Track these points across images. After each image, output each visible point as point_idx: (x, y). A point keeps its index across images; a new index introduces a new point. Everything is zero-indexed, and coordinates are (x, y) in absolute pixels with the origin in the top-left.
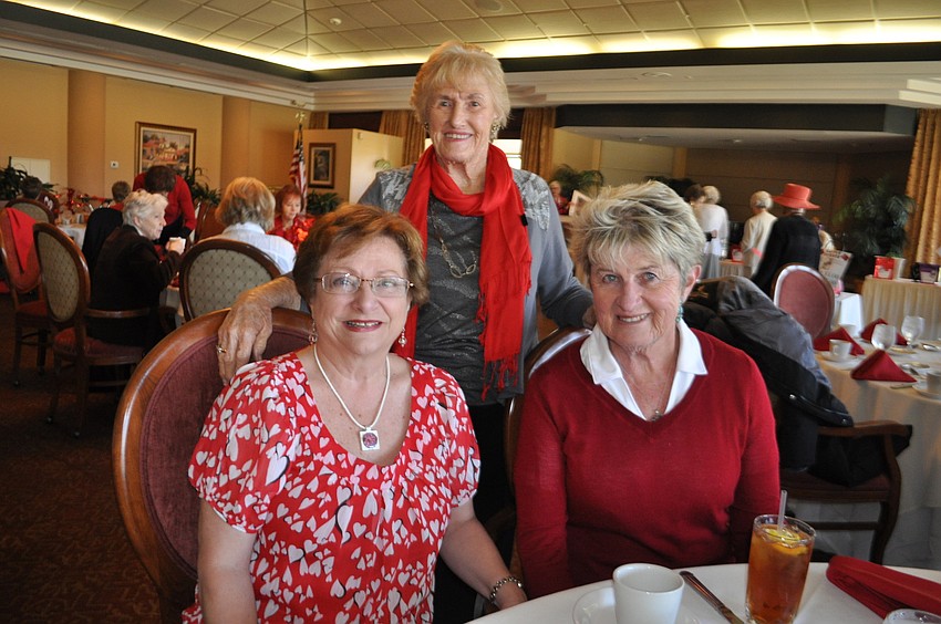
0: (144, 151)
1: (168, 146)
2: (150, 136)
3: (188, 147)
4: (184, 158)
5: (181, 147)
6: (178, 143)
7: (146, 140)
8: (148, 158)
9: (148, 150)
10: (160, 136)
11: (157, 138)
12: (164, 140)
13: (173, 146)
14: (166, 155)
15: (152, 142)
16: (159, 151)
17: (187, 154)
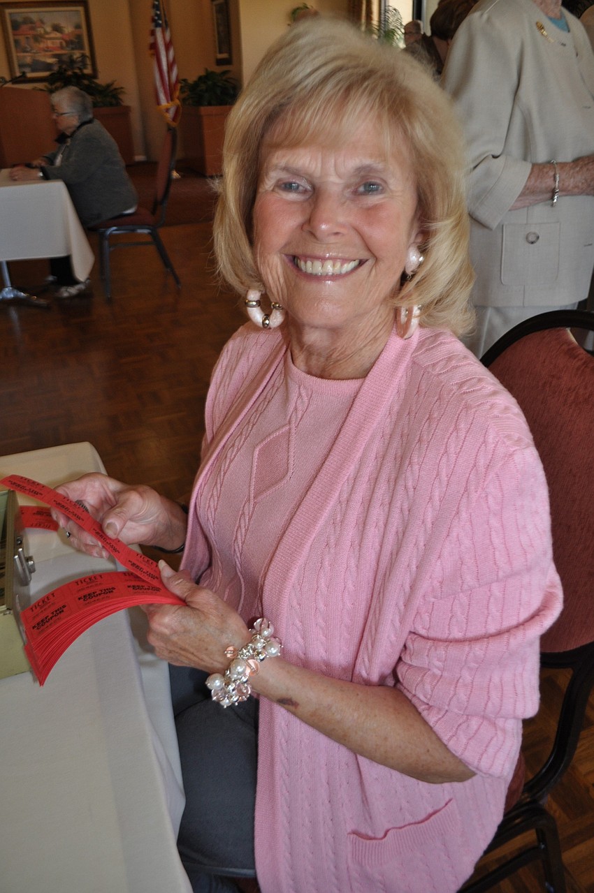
0: (16, 42)
1: (49, 29)
2: (19, 19)
3: (78, 27)
4: (76, 43)
5: (69, 29)
6: (63, 24)
7: (16, 26)
8: (25, 51)
9: (22, 39)
10: (34, 17)
11: (32, 22)
12: (42, 22)
13: (57, 28)
14: (49, 43)
15: (24, 28)
16: (37, 38)
17: (79, 37)
